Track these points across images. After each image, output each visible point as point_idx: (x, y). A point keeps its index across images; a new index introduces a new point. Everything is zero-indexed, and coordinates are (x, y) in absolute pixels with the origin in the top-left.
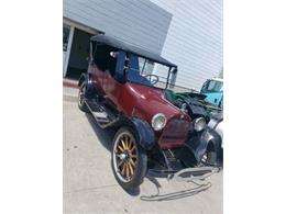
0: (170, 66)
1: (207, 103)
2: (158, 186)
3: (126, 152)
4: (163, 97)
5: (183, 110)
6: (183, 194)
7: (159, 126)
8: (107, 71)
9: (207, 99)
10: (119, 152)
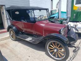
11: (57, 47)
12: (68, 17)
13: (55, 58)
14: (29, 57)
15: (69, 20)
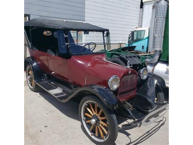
0: (102, 31)
1: (137, 52)
2: (128, 135)
3: (94, 117)
4: (105, 60)
5: (128, 67)
6: (149, 134)
7: (115, 87)
8: (49, 51)
9: (136, 49)
10: (87, 118)
11: (98, 113)
12: (156, 51)
13: (93, 137)
14: (46, 127)
15: (157, 57)
